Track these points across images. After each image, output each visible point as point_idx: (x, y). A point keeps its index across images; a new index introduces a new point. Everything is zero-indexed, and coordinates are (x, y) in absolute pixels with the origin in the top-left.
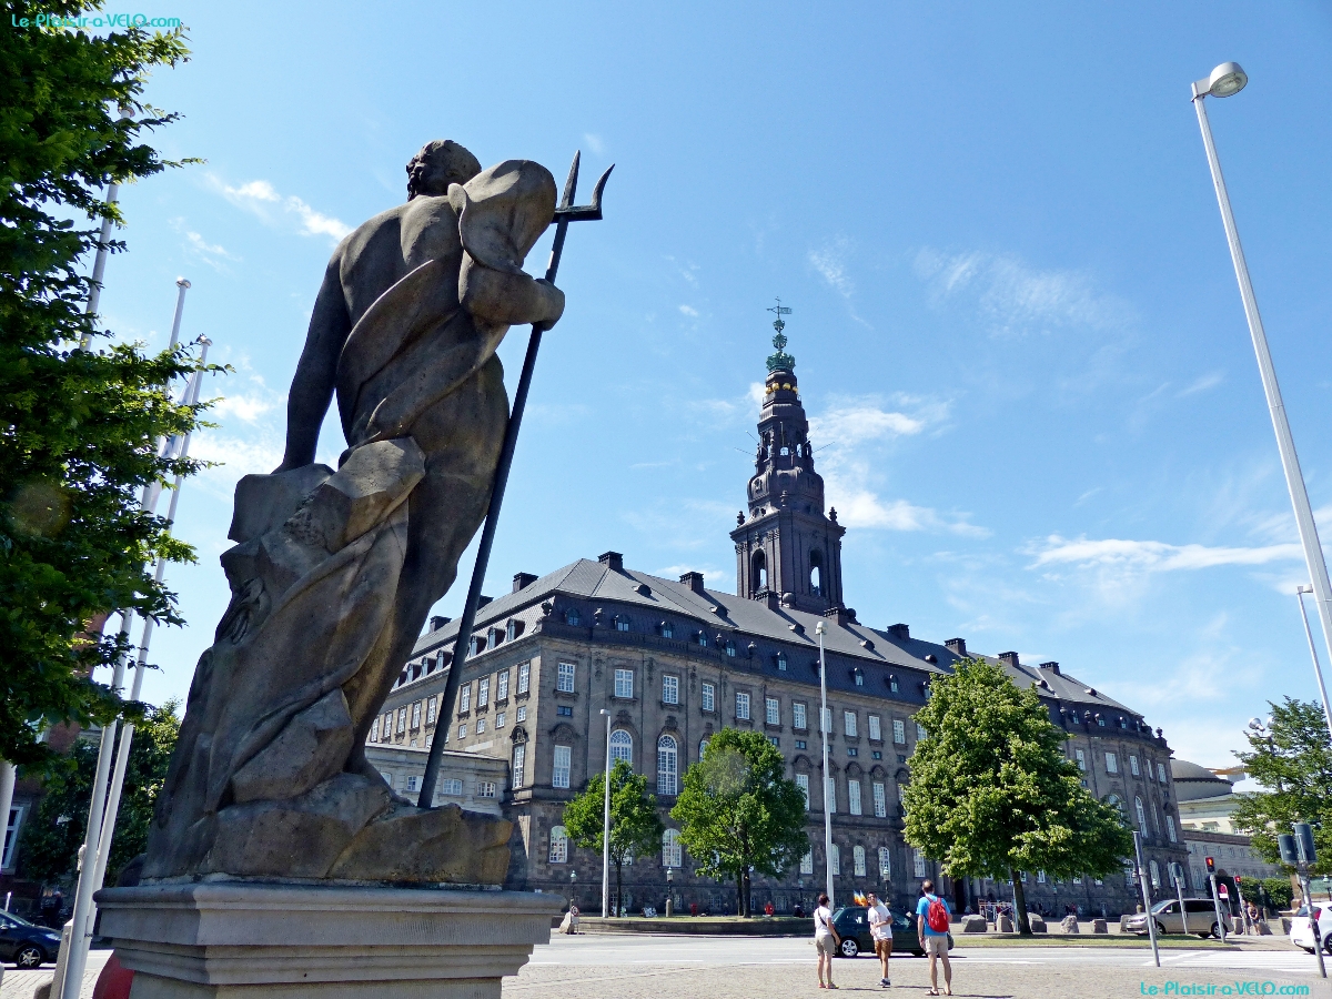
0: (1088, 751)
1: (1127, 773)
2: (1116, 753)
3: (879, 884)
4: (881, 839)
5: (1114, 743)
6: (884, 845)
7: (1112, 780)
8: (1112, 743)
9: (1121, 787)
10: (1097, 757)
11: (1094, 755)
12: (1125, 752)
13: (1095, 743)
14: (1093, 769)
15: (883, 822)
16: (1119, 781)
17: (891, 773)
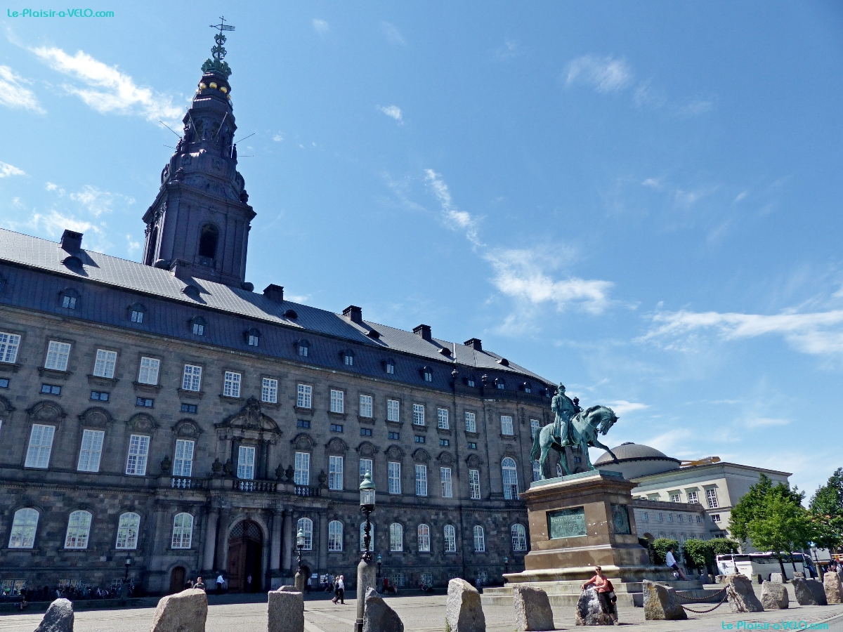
0: (481, 414)
1: (523, 435)
2: (513, 416)
3: (109, 559)
4: (127, 503)
5: (512, 406)
6: (131, 509)
7: (506, 442)
8: (509, 405)
9: (517, 449)
10: (491, 419)
11: (487, 417)
12: (523, 415)
13: (490, 406)
14: (485, 431)
15: (140, 482)
16: (514, 443)
17: (166, 424)
